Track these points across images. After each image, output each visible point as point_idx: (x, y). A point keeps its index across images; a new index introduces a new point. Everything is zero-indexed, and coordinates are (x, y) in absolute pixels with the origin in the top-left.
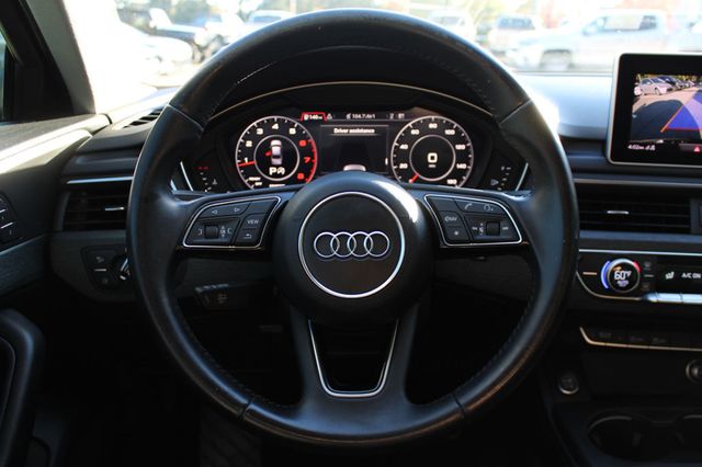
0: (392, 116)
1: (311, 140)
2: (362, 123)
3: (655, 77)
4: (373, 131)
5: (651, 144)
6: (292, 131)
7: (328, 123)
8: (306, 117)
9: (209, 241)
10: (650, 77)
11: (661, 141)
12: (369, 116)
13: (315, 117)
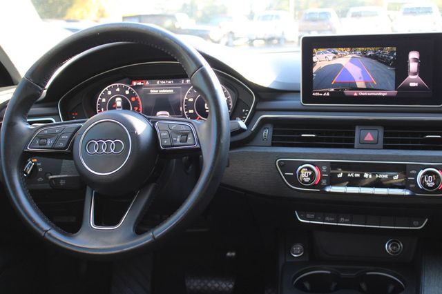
0: (183, 81)
1: (138, 97)
2: (166, 86)
3: (325, 50)
4: (172, 91)
5: (327, 92)
6: (127, 92)
7: (148, 87)
8: (135, 84)
9: (41, 147)
10: (321, 50)
11: (333, 90)
12: (170, 82)
13: (140, 84)
